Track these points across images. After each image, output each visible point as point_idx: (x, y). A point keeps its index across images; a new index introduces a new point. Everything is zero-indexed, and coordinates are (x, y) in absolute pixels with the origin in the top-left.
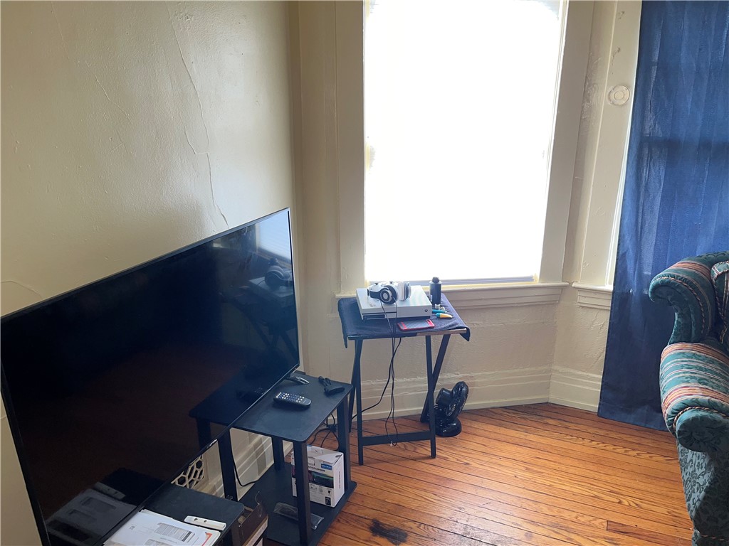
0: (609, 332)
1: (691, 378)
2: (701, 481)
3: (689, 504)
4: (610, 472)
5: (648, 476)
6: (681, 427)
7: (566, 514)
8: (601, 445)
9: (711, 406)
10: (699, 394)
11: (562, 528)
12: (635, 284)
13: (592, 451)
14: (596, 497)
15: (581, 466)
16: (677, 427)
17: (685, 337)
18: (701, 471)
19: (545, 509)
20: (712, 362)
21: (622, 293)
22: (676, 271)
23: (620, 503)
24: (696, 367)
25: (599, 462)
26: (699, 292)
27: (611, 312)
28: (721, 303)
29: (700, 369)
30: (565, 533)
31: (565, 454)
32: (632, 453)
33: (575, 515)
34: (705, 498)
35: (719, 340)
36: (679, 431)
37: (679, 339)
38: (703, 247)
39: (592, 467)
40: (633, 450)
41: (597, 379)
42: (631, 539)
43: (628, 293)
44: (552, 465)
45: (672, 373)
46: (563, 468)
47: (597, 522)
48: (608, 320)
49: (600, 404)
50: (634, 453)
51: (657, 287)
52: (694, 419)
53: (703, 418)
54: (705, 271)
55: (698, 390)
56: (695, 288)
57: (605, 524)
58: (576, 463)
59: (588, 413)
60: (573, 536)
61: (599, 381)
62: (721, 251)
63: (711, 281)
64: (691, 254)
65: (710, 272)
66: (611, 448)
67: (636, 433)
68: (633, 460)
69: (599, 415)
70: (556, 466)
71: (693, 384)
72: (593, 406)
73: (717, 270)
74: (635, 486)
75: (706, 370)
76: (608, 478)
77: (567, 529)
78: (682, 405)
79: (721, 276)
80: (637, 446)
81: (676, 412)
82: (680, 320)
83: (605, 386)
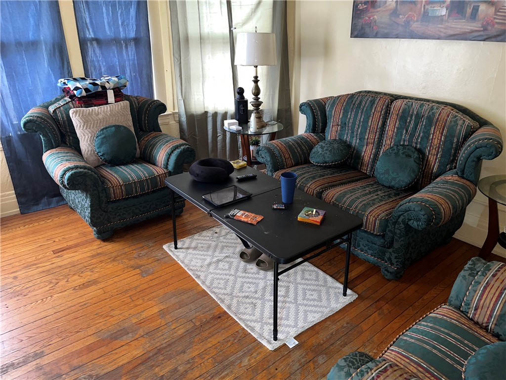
0: (7, 163)
1: (62, 160)
2: (86, 206)
3: (86, 219)
4: (42, 233)
5: (61, 226)
6: (67, 181)
7: (30, 260)
8: (31, 225)
9: (76, 167)
10: (69, 165)
11: (31, 266)
12: (11, 130)
13: (28, 230)
14: (41, 246)
15: (25, 238)
16: (66, 182)
17: (50, 147)
18: (84, 201)
19: (17, 264)
20: (67, 153)
21: (6, 137)
22: (31, 114)
23: (54, 241)
24: (62, 156)
25: (34, 232)
26: (47, 122)
27: (4, 150)
28: (60, 125)
29: (64, 156)
30: (35, 266)
31: (14, 238)
32: (48, 221)
33: (35, 257)
34: (91, 210)
35: (67, 145)
36: (67, 184)
37: (48, 149)
38: (40, 100)
39: (31, 236)
40: (49, 219)
41: (12, 194)
42: (68, 251)
43: (9, 136)
44: (9, 246)
45: (52, 163)
46: (16, 244)
47: (48, 254)
48: (4, 156)
49: (19, 207)
50: (50, 220)
51: (25, 124)
52: (71, 175)
53: (75, 172)
54: (46, 111)
55: (67, 164)
56: (45, 120)
57: (52, 253)
58: (22, 239)
59: (15, 216)
60: (39, 265)
61: (13, 195)
62: (49, 101)
63: (51, 115)
64: (35, 105)
65: (48, 111)
66: (37, 224)
67: (46, 213)
68: (52, 223)
69: (21, 213)
70: (12, 245)
71: (64, 162)
72: (17, 210)
73: (51, 109)
74: (58, 232)
75: (67, 156)
76: (43, 236)
77: (33, 265)
78: (64, 172)
79: (55, 111)
80: (50, 217)
81: (62, 176)
82: (44, 138)
83: (18, 195)
